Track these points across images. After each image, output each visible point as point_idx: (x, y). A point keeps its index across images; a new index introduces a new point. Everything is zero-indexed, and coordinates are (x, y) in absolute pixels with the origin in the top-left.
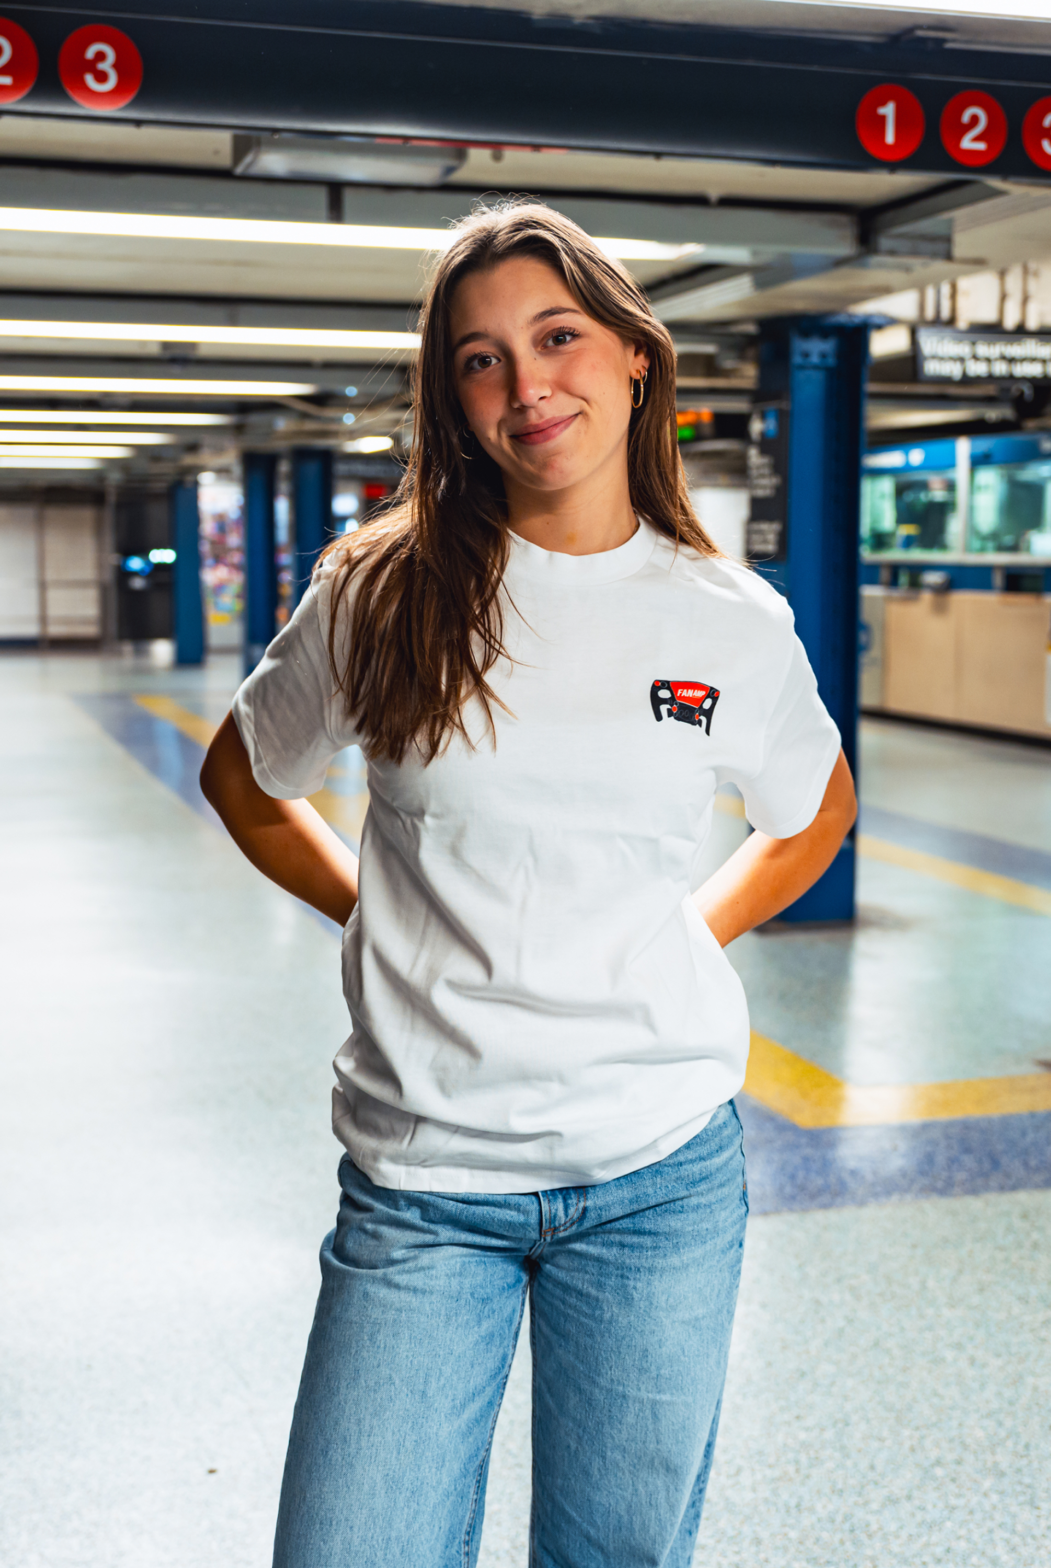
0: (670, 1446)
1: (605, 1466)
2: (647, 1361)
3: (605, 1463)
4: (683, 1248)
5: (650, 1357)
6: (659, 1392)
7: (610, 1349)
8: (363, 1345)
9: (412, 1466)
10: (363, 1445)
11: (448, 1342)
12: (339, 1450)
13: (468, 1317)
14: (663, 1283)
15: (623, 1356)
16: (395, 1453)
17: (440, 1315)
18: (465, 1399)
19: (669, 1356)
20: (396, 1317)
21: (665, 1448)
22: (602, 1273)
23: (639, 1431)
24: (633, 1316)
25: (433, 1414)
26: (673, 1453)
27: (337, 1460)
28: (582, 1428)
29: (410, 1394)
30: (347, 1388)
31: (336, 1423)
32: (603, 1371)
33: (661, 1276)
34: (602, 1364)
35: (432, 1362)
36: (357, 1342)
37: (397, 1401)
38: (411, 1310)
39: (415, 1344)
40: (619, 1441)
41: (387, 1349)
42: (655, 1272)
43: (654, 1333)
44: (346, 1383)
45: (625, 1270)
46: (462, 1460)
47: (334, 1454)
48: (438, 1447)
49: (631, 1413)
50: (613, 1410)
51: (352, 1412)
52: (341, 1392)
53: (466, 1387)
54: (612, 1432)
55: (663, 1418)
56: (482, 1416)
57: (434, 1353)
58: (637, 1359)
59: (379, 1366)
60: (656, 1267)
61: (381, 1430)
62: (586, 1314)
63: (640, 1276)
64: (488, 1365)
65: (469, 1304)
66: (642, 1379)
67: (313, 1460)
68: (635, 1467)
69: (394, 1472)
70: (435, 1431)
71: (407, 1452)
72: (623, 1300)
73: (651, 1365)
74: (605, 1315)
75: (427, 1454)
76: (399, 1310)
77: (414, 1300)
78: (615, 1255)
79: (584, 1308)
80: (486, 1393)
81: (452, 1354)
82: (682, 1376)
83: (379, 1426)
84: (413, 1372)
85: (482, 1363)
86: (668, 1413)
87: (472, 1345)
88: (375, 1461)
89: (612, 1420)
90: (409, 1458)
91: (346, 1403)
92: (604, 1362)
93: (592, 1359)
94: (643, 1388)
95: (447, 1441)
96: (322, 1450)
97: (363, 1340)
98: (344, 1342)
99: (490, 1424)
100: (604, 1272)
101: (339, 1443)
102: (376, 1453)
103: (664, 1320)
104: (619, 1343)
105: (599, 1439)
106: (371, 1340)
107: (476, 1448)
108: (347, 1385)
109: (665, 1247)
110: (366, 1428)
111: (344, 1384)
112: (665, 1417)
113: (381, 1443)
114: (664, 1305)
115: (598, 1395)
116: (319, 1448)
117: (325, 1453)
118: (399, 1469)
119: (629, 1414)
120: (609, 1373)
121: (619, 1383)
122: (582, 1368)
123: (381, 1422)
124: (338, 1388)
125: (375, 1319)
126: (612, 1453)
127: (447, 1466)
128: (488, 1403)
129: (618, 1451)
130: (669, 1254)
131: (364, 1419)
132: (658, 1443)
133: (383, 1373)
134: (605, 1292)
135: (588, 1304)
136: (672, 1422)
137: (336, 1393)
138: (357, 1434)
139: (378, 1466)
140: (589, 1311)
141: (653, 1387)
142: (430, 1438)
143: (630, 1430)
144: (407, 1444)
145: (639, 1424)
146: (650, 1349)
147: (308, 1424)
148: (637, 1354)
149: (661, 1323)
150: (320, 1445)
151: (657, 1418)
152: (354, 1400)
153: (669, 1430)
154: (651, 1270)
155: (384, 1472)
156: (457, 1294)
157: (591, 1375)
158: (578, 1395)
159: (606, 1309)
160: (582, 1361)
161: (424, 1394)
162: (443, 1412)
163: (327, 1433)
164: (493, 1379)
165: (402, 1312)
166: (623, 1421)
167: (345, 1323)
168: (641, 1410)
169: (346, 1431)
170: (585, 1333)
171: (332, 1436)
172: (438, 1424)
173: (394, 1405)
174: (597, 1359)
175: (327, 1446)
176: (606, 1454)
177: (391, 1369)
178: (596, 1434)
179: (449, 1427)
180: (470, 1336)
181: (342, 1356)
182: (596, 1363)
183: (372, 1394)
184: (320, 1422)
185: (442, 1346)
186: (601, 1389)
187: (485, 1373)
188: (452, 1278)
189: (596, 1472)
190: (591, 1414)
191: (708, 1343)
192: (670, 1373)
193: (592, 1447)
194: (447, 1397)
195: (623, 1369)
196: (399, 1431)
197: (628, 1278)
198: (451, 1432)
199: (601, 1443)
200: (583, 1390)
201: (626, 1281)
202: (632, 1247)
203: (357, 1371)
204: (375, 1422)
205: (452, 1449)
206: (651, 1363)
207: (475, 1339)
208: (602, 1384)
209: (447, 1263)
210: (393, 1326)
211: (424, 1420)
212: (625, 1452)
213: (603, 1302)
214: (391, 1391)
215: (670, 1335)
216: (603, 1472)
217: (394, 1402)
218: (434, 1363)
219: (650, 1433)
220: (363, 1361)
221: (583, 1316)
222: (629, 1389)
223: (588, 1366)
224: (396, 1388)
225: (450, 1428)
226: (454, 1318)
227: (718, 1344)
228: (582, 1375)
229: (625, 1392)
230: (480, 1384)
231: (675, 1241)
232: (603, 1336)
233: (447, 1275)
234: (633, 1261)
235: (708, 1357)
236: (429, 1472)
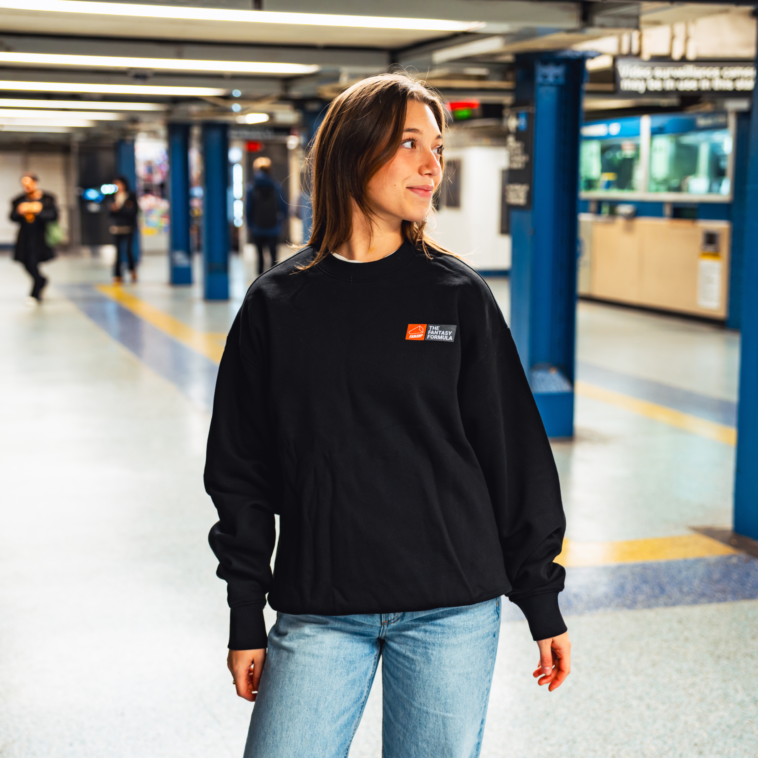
0: (452, 742)
1: (418, 750)
2: (439, 694)
3: (418, 749)
4: (458, 634)
5: (440, 692)
6: (447, 712)
7: (419, 687)
8: (285, 684)
9: (309, 748)
10: (284, 736)
11: (331, 684)
12: (271, 738)
13: (342, 671)
14: (448, 652)
15: (426, 691)
16: (300, 741)
17: (326, 669)
18: (339, 714)
19: (452, 693)
20: (303, 669)
21: (450, 743)
22: (415, 645)
23: (436, 732)
24: (431, 669)
25: (321, 721)
26: (454, 746)
27: (270, 743)
28: (406, 729)
29: (309, 710)
30: (276, 706)
31: (270, 724)
32: (416, 698)
33: (446, 648)
34: (416, 694)
35: (321, 694)
36: (283, 682)
37: (302, 714)
38: (311, 666)
39: (312, 684)
40: (425, 737)
41: (298, 686)
42: (443, 646)
43: (443, 679)
44: (276, 703)
45: (427, 644)
46: (337, 746)
47: (269, 740)
48: (323, 738)
49: (431, 722)
50: (421, 720)
51: (279, 719)
52: (273, 707)
53: (340, 707)
54: (421, 732)
55: (449, 726)
56: (348, 723)
57: (323, 689)
58: (434, 692)
59: (293, 695)
60: (443, 644)
61: (293, 728)
62: (407, 667)
63: (435, 648)
64: (352, 696)
65: (343, 664)
66: (437, 704)
67: (258, 743)
68: (434, 752)
69: (299, 750)
70: (322, 730)
71: (306, 740)
72: (426, 660)
73: (441, 697)
74: (417, 668)
75: (318, 742)
76: (305, 666)
77: (312, 660)
78: (422, 636)
79: (406, 664)
80: (351, 711)
81: (332, 690)
82: (459, 704)
83: (292, 726)
84: (311, 699)
85: (349, 695)
86: (452, 724)
87: (343, 685)
88: (289, 744)
89: (421, 725)
90: (307, 743)
91: (275, 713)
92: (417, 694)
93: (410, 692)
94: (437, 708)
95: (328, 735)
96: (263, 738)
97: (285, 681)
98: (276, 681)
99: (353, 727)
100: (416, 645)
101: (271, 734)
102: (290, 740)
103: (448, 672)
104: (424, 684)
105: (414, 735)
106: (289, 681)
107: (345, 740)
108: (277, 704)
109: (448, 633)
110: (285, 727)
111: (275, 703)
112: (450, 725)
113: (293, 735)
114: (448, 664)
115: (413, 711)
116: (261, 736)
117: (264, 739)
118: (302, 749)
119: (430, 722)
120: (419, 699)
121: (424, 705)
122: (405, 696)
123: (293, 724)
124: (272, 705)
125: (292, 670)
126: (422, 743)
127: (328, 749)
128: (352, 716)
129: (425, 743)
130: (450, 637)
131: (284, 722)
132: (446, 739)
133: (295, 698)
134: (417, 656)
135: (408, 661)
136: (454, 729)
137: (271, 708)
138: (280, 730)
139: (291, 747)
140: (409, 666)
141: (442, 708)
142: (319, 734)
143: (431, 732)
144: (307, 736)
145: (435, 728)
146: (441, 688)
147: (256, 724)
148: (434, 690)
149: (447, 674)
150: (262, 735)
151: (446, 726)
152: (279, 712)
153: (452, 733)
154: (440, 645)
155: (294, 750)
156: (336, 658)
157: (410, 700)
158: (403, 711)
159: (417, 665)
160: (406, 693)
161: (316, 710)
162: (327, 720)
163: (265, 729)
164: (355, 704)
165: (306, 667)
166: (427, 726)
167: (277, 671)
168: (436, 721)
169: (275, 728)
170: (407, 678)
171: (268, 731)
172: (324, 726)
173: (300, 715)
174: (413, 691)
175: (265, 736)
176: (418, 744)
177: (299, 696)
178: (413, 732)
179: (329, 728)
180: (343, 680)
181: (275, 688)
182: (413, 694)
183: (289, 709)
184: (262, 723)
185: (327, 685)
186: (415, 708)
187: (350, 700)
188: (334, 650)
189: (413, 754)
190: (410, 721)
191: (473, 687)
192: (453, 702)
193: (411, 740)
194: (329, 712)
195: (427, 698)
196: (303, 729)
197: (428, 648)
198: (331, 730)
199: (416, 738)
200: (406, 708)
201: (428, 650)
202: (431, 632)
203: (282, 697)
204: (290, 724)
205: (331, 740)
206: (442, 695)
207: (345, 682)
208: (416, 705)
209: (331, 641)
210: (301, 674)
211: (316, 724)
212: (428, 743)
213: (416, 661)
214: (299, 708)
215: (452, 681)
216: (417, 753)
217: (301, 714)
218: (322, 694)
219: (442, 734)
220: (285, 692)
221: (406, 668)
222: (430, 709)
223: (408, 695)
224: (301, 707)
225: (331, 728)
226: (334, 671)
227: (478, 687)
228: (405, 700)
229: (427, 710)
230: (347, 706)
231: (454, 630)
232: (415, 680)
233: (331, 648)
234: (431, 639)
235: (473, 694)
236: (318, 751)
